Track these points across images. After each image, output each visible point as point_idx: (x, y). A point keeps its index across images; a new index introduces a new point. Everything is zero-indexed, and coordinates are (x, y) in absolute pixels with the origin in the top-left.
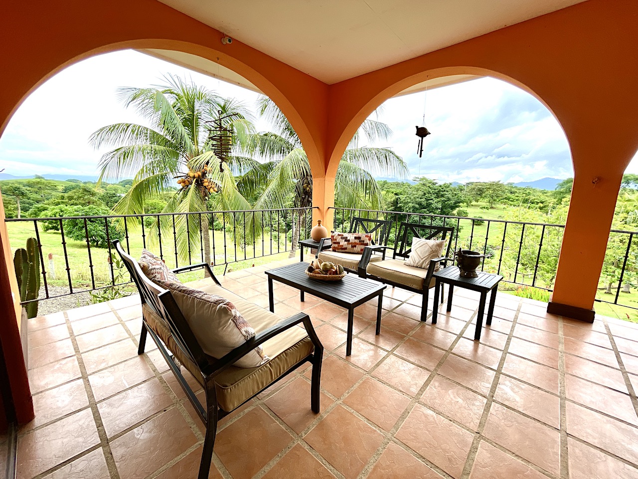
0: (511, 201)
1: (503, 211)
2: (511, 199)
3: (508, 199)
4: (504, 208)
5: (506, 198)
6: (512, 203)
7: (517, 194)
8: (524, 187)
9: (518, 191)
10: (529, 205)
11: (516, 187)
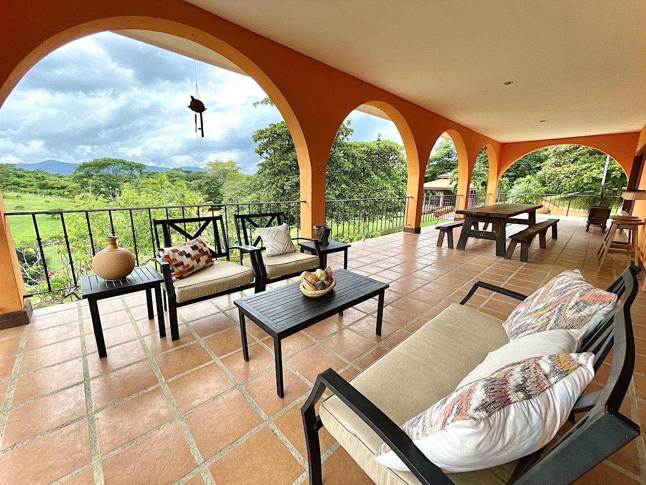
0: (23, 187)
1: (17, 201)
2: (22, 185)
3: (19, 184)
4: (17, 196)
5: (14, 184)
6: (26, 189)
7: (28, 179)
8: (33, 170)
9: (26, 175)
10: (49, 191)
11: (20, 170)
